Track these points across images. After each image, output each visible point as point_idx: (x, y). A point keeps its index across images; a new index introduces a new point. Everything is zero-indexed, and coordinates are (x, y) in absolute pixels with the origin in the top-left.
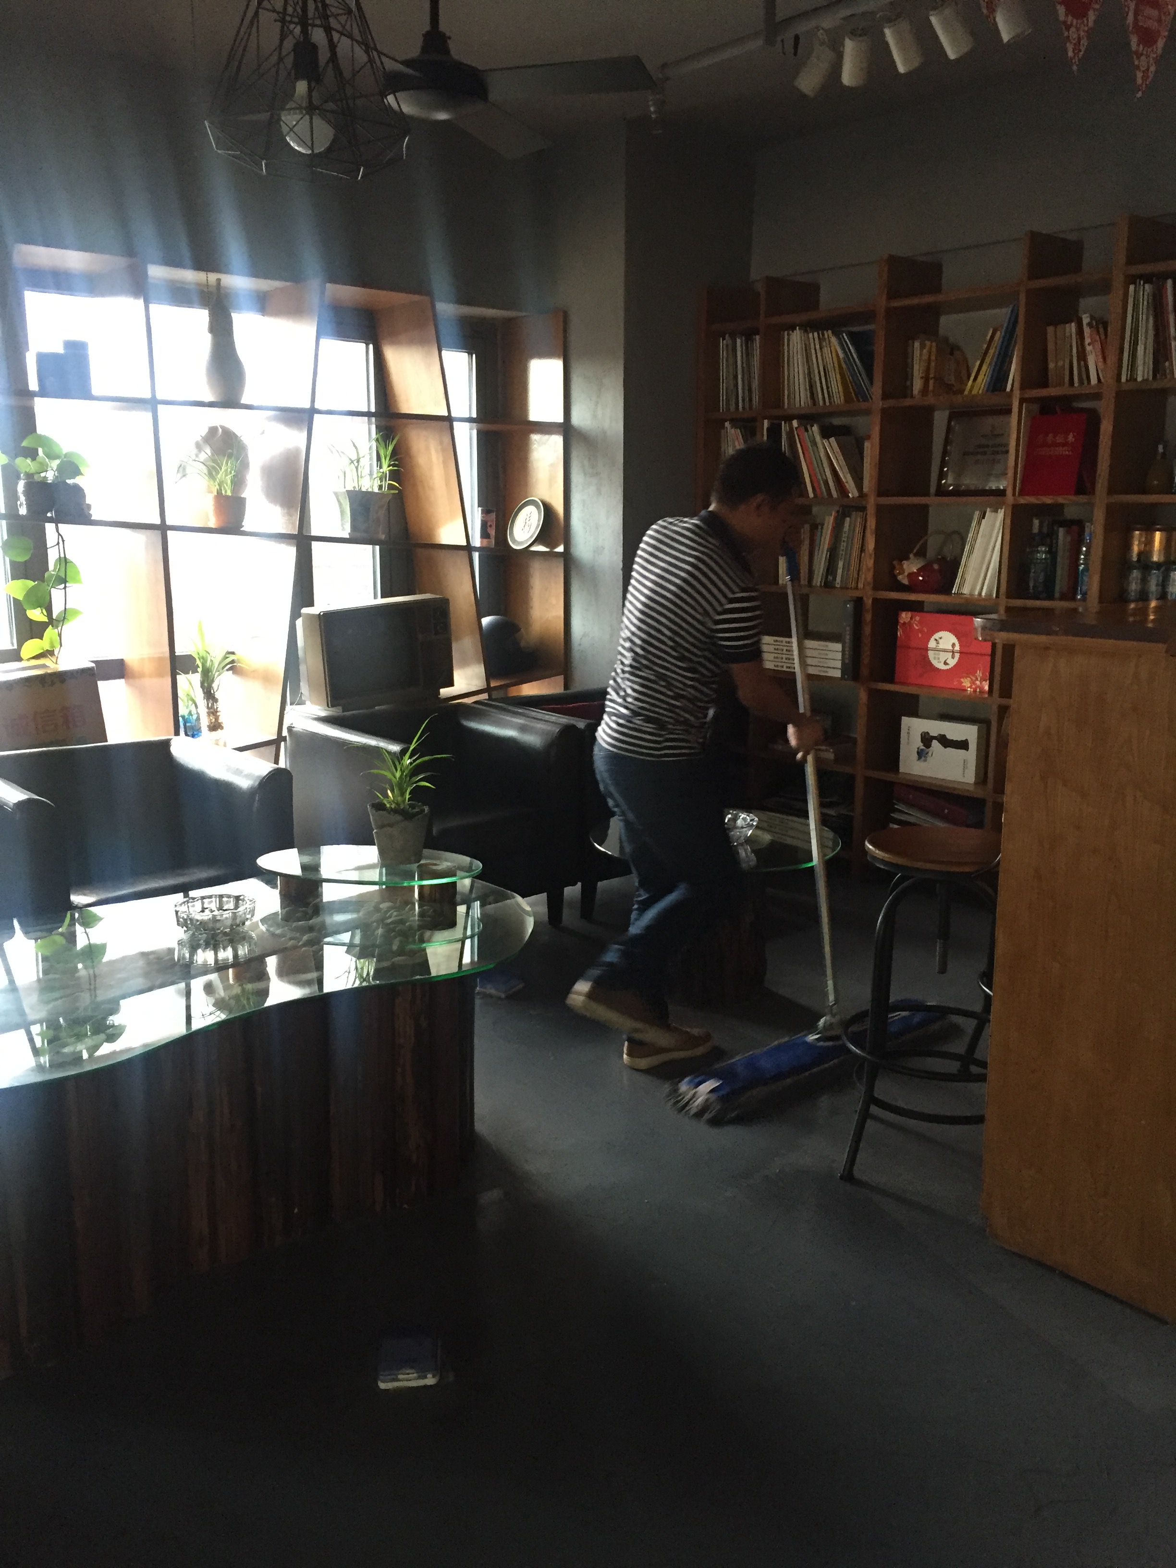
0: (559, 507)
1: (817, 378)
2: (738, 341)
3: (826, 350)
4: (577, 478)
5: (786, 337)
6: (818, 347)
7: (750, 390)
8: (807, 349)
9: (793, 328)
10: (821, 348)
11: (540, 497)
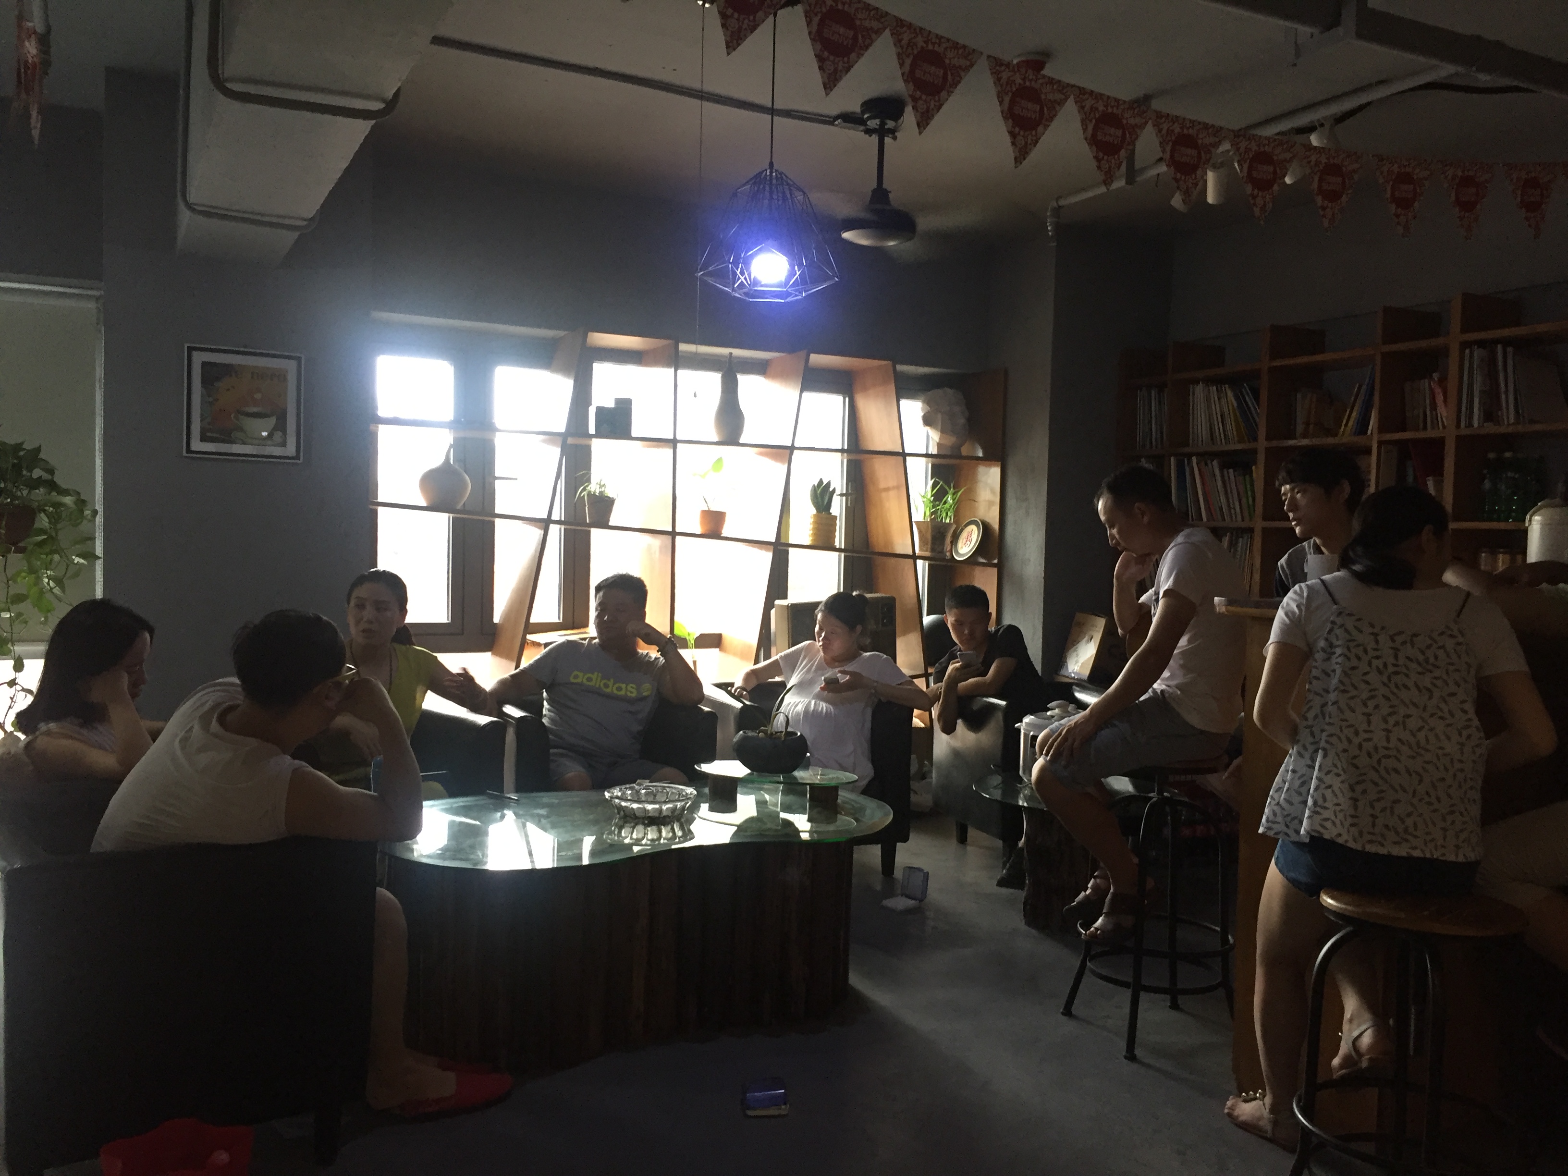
0: (996, 526)
1: (1216, 423)
2: (1153, 393)
3: (1223, 401)
4: (1011, 502)
5: (1191, 390)
6: (1216, 398)
7: (1162, 433)
8: (1208, 399)
9: (1198, 383)
10: (1219, 399)
11: (981, 518)
